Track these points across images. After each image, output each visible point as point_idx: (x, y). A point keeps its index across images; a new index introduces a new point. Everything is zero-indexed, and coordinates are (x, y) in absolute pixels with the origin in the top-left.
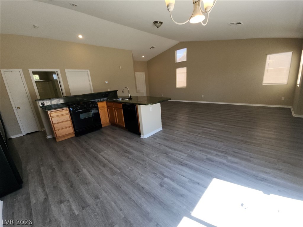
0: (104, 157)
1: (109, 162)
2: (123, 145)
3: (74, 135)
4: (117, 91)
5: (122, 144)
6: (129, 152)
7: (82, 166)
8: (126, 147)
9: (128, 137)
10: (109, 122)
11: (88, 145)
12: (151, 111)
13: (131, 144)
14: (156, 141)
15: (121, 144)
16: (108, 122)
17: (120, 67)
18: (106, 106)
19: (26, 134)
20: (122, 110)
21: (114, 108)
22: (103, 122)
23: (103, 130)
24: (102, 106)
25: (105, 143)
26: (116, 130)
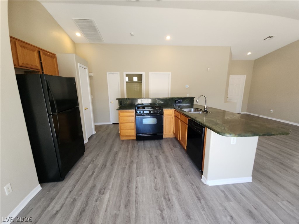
0: (137, 187)
1: (136, 201)
2: (169, 179)
3: (135, 138)
4: (195, 97)
5: (170, 177)
6: (169, 200)
7: (110, 187)
8: (171, 187)
9: (183, 168)
10: (173, 134)
11: (137, 156)
12: (232, 143)
13: (180, 184)
14: (226, 204)
15: (167, 176)
16: (171, 133)
17: (209, 69)
18: (173, 115)
19: (113, 124)
20: (187, 126)
21: (179, 120)
22: (165, 133)
23: (163, 142)
24: (169, 114)
25: (153, 163)
26: (176, 147)
